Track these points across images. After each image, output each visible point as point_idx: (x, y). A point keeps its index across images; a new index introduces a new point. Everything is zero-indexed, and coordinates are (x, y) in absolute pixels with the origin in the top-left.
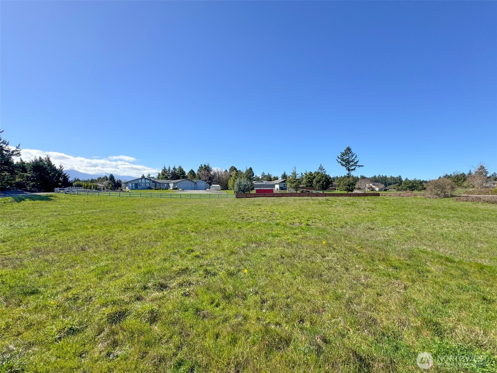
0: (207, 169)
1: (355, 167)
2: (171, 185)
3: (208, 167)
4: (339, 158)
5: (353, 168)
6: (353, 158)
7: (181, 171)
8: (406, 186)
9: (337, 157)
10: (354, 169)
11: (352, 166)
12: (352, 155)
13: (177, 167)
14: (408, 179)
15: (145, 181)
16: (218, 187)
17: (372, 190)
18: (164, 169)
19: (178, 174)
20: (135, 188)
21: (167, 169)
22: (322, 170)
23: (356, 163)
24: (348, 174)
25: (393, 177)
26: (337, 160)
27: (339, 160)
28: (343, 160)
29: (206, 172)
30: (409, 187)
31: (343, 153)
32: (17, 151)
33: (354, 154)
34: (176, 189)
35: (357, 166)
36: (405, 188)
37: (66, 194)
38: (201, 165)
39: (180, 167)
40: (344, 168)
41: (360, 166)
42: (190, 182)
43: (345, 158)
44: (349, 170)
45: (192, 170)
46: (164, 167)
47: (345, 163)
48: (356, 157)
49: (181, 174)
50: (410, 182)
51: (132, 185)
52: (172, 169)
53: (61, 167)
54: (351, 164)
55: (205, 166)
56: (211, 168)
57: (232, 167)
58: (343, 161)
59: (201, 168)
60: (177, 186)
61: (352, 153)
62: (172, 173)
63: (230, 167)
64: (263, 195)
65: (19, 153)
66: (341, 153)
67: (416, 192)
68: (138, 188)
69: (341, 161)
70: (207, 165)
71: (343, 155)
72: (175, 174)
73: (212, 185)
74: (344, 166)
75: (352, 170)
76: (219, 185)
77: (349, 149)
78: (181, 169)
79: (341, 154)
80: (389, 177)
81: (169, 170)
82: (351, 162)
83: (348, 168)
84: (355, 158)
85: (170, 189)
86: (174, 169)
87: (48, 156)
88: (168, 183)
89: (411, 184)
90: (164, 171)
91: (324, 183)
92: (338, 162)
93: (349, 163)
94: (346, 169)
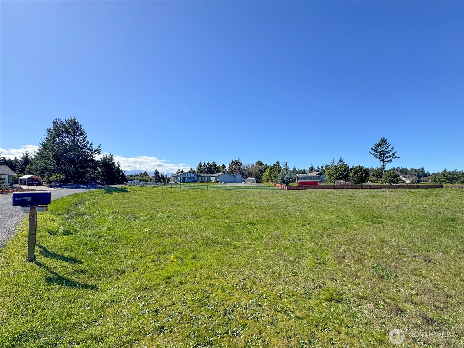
0: (237, 163)
1: (392, 159)
2: (213, 179)
3: (239, 162)
4: (373, 149)
5: (389, 159)
6: (388, 150)
7: (214, 166)
8: (445, 178)
9: (371, 148)
10: (391, 160)
11: (387, 157)
12: (388, 147)
13: (211, 163)
14: (447, 170)
15: (191, 175)
16: (254, 179)
17: (403, 183)
18: (200, 164)
19: (212, 168)
20: (183, 181)
21: (202, 164)
22: (342, 163)
23: (394, 154)
24: (383, 166)
25: (414, 169)
26: (370, 152)
27: (373, 152)
28: (376, 151)
29: (238, 167)
30: (449, 179)
31: (377, 144)
32: (98, 150)
33: (390, 145)
34: (218, 182)
35: (393, 157)
36: (444, 179)
37: (137, 186)
38: (232, 160)
39: (214, 162)
40: (378, 160)
41: (397, 157)
42: (229, 176)
43: (380, 149)
44: (384, 162)
45: (223, 164)
46: (200, 162)
47: (379, 155)
48: (393, 148)
49: (215, 169)
50: (450, 174)
51: (180, 178)
52: (206, 164)
53: (118, 164)
54: (387, 155)
55: (235, 160)
56: (241, 163)
57: (258, 162)
58: (377, 153)
59: (232, 162)
60: (218, 180)
61: (387, 144)
62: (207, 168)
63: (257, 161)
64: (314, 187)
65: (99, 152)
66: (375, 144)
67: (456, 184)
68: (185, 181)
69: (374, 153)
70: (237, 159)
71: (377, 146)
72: (209, 169)
73: (248, 178)
74: (378, 157)
75: (388, 161)
76: (254, 178)
77: (383, 140)
78: (214, 164)
79: (374, 146)
80: (410, 169)
81: (204, 165)
82: (387, 153)
83: (383, 159)
84: (391, 149)
85: (213, 182)
86: (208, 164)
87: (111, 155)
88: (209, 177)
89: (450, 176)
90: (200, 167)
91: (364, 175)
92: (371, 154)
93: (383, 154)
94: (380, 161)
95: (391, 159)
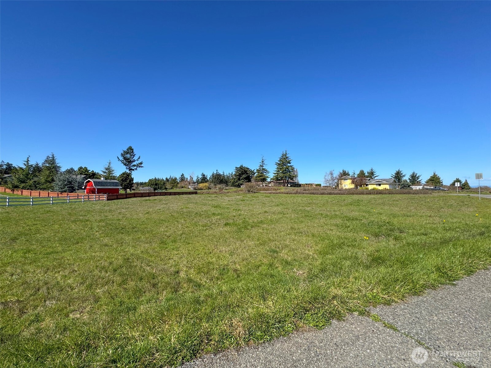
6: (134, 159)
10: (136, 170)
11: (134, 166)
12: (134, 156)
23: (141, 163)
26: (118, 158)
27: (121, 158)
28: (125, 158)
33: (136, 155)
40: (125, 167)
43: (128, 156)
47: (126, 162)
54: (134, 164)
58: (125, 160)
61: (134, 153)
69: (123, 159)
71: (126, 153)
74: (125, 165)
75: (133, 170)
77: (131, 149)
79: (124, 152)
83: (130, 167)
84: (138, 159)
92: (119, 160)
93: (130, 162)
94: (127, 168)
95: (136, 168)
